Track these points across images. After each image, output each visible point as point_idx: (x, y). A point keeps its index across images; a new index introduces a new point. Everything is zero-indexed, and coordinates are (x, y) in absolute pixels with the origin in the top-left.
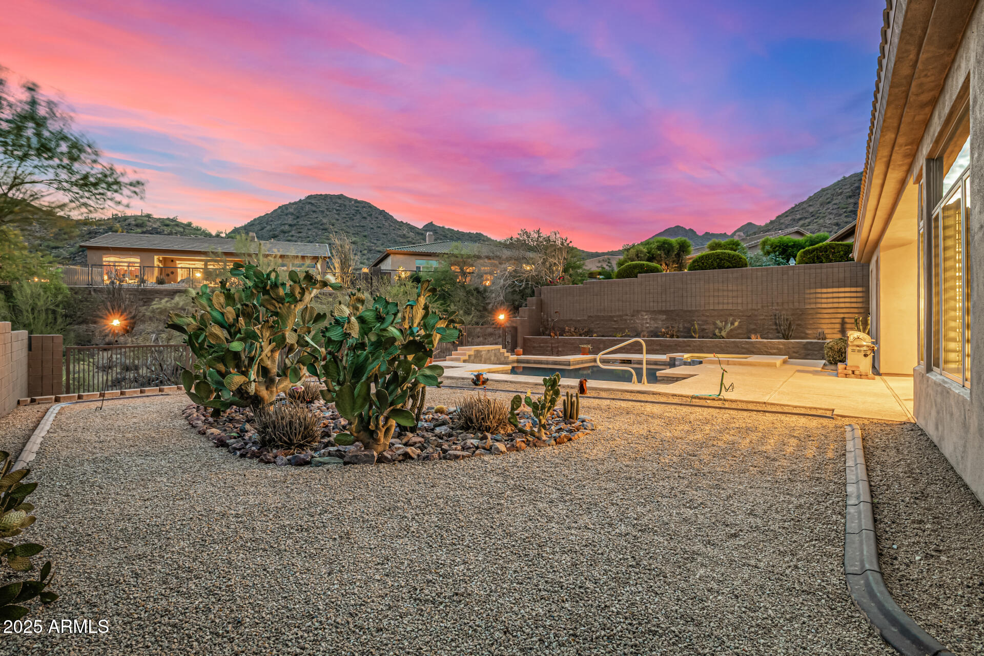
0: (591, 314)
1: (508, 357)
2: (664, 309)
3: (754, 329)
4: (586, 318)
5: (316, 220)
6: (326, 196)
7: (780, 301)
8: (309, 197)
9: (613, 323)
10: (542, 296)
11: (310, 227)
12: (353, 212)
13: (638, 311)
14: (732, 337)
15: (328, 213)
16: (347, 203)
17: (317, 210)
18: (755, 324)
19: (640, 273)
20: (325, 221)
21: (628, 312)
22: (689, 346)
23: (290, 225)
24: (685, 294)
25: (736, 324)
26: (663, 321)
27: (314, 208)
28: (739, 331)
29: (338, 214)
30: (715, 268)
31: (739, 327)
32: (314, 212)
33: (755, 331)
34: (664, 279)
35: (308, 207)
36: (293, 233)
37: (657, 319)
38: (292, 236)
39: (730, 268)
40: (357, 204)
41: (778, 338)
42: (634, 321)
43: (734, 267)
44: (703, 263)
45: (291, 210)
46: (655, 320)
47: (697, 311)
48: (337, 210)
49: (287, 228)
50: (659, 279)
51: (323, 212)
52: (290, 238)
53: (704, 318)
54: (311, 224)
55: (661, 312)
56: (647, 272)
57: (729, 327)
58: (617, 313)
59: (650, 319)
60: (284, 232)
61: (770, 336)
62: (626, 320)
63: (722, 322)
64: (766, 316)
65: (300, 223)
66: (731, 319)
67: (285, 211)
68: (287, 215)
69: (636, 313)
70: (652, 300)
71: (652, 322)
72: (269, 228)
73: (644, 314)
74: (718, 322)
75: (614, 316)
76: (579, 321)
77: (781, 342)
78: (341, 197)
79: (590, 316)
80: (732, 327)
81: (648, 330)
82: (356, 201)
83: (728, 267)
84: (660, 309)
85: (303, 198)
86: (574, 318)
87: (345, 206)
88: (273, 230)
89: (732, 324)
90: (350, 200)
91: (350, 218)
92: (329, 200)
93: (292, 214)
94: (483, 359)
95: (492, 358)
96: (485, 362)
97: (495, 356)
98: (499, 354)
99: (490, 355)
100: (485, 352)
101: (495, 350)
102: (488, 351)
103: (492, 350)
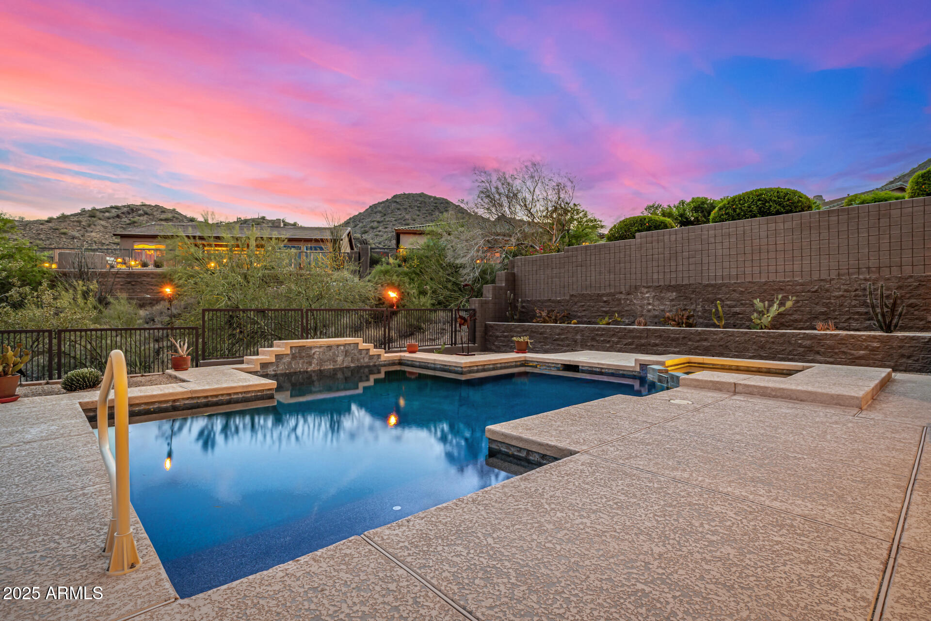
0: (574, 293)
1: (379, 356)
2: (673, 283)
3: (823, 313)
4: (568, 298)
5: (400, 217)
6: (409, 194)
7: (873, 263)
8: (395, 197)
9: (602, 304)
10: (516, 270)
11: (395, 223)
12: (432, 208)
13: (636, 288)
14: (783, 326)
15: (410, 210)
16: (427, 200)
17: (401, 207)
18: (826, 305)
19: (639, 231)
20: (407, 217)
21: (623, 289)
22: (706, 340)
23: (378, 222)
24: (705, 260)
25: (789, 304)
26: (672, 300)
27: (398, 206)
28: (796, 316)
29: (419, 210)
30: (755, 216)
31: (796, 309)
32: (399, 209)
33: (826, 317)
34: (673, 237)
35: (393, 205)
36: (380, 228)
37: (663, 298)
38: (380, 231)
39: (781, 213)
40: (436, 201)
41: (869, 328)
42: (631, 301)
43: (787, 213)
44: (735, 211)
45: (380, 209)
46: (661, 299)
47: (723, 285)
48: (418, 207)
49: (375, 224)
50: (666, 237)
51: (406, 209)
52: (377, 233)
53: (736, 295)
54: (395, 220)
55: (669, 288)
56: (649, 229)
57: (775, 309)
58: (608, 291)
59: (654, 297)
60: (373, 228)
61: (854, 324)
62: (619, 300)
63: (762, 301)
64: (846, 291)
65: (387, 220)
66: (780, 296)
67: (375, 210)
68: (376, 213)
69: (634, 289)
70: (655, 270)
71: (656, 303)
72: (361, 225)
73: (645, 290)
74: (757, 301)
75: (603, 295)
76: (559, 302)
77: (874, 337)
78: (422, 195)
79: (572, 296)
80: (782, 309)
81: (651, 314)
82: (435, 198)
83: (778, 213)
84: (667, 283)
85: (390, 198)
86: (553, 298)
87: (425, 202)
88: (365, 227)
89: (782, 304)
90: (430, 197)
91: (429, 213)
92: (412, 198)
93: (380, 212)
94: (315, 361)
95: (340, 359)
96: (321, 365)
97: (346, 355)
98: (356, 352)
99: (334, 354)
100: (321, 350)
101: (345, 345)
102: (329, 347)
103: (338, 346)
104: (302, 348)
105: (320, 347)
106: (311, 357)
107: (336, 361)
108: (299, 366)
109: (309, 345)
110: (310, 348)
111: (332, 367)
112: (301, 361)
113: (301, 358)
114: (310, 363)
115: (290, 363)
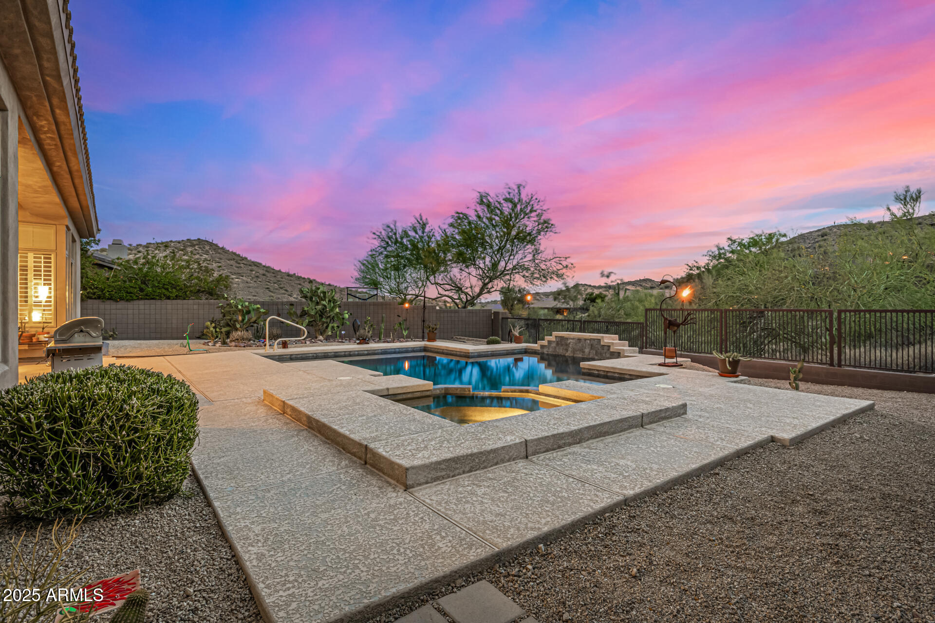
94: (570, 349)
95: (587, 350)
96: (574, 353)
97: (591, 349)
98: (599, 347)
99: (582, 345)
100: (574, 341)
101: (590, 340)
102: (579, 340)
103: (585, 340)
104: (562, 338)
105: (573, 339)
106: (567, 345)
107: (584, 352)
108: (560, 351)
109: (566, 336)
110: (567, 339)
111: (581, 356)
112: (562, 348)
113: (562, 345)
114: (567, 350)
115: (555, 348)
